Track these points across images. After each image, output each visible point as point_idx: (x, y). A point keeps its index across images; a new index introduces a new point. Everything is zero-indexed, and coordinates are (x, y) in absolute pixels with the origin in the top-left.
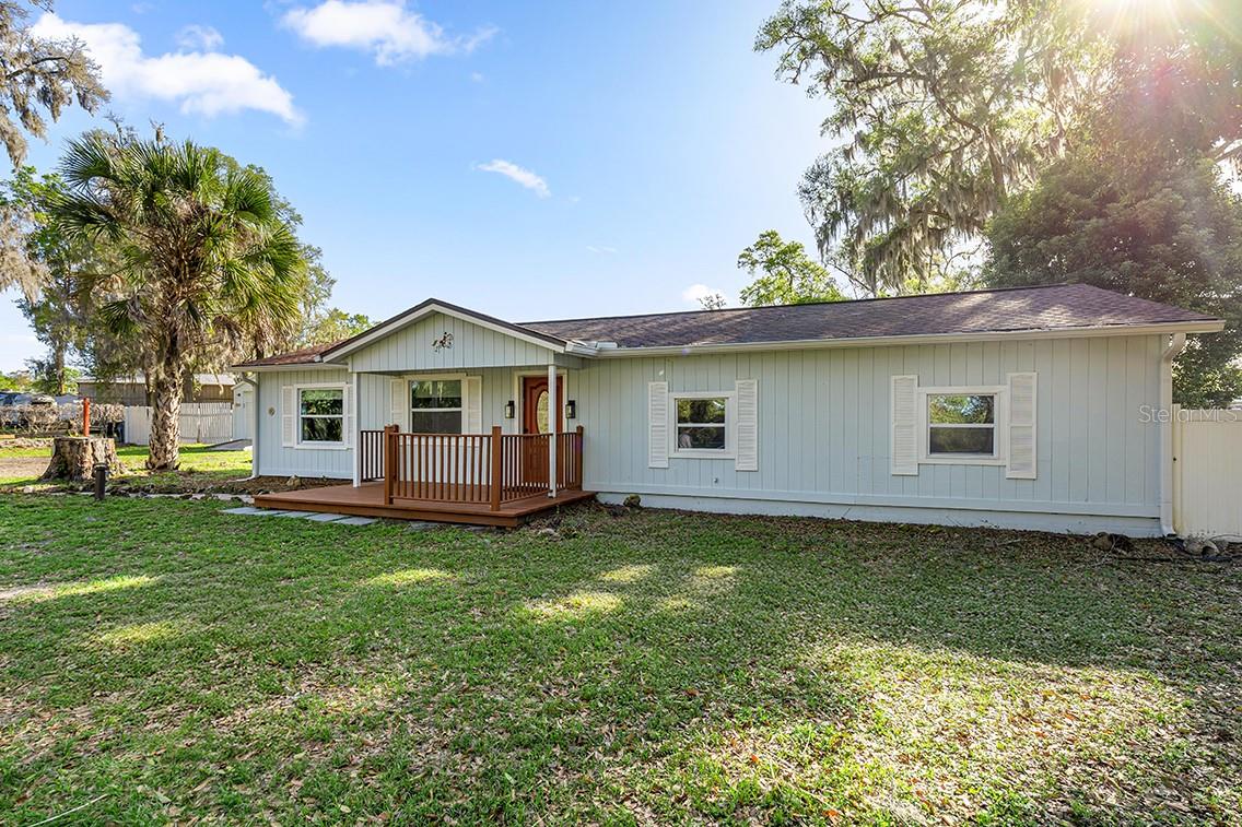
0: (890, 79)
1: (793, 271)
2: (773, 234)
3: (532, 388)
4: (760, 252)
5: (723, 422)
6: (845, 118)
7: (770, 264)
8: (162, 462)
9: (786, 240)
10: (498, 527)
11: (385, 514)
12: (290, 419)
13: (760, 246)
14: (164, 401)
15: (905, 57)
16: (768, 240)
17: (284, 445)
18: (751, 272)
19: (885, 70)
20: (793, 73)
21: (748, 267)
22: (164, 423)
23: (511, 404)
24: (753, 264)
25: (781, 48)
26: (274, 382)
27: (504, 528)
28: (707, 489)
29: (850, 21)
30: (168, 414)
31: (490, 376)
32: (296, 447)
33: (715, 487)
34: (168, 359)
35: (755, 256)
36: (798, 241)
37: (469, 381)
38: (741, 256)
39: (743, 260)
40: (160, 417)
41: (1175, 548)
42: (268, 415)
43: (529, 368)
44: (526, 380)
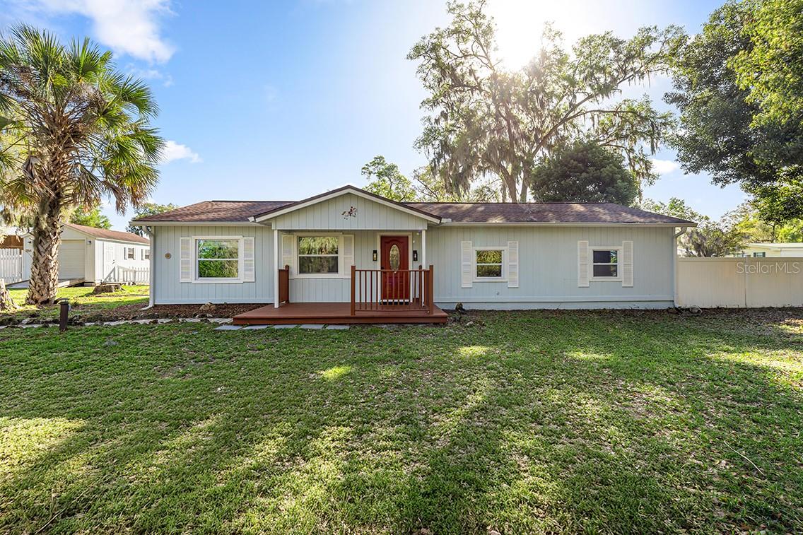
0: (466, 89)
1: (392, 180)
2: (381, 158)
3: (386, 242)
4: (374, 167)
5: (501, 262)
6: (435, 102)
7: (380, 175)
8: (45, 298)
9: (389, 162)
10: (434, 324)
11: (352, 321)
12: (188, 263)
13: (374, 164)
14: (45, 246)
15: (476, 79)
16: (379, 160)
17: (182, 280)
18: (368, 178)
19: (465, 83)
20: (424, 75)
21: (366, 175)
22: (47, 265)
23: (375, 252)
24: (370, 173)
25: (421, 60)
26: (171, 234)
27: (438, 323)
28: (493, 298)
29: (450, 55)
30: (50, 258)
31: (359, 236)
32: (194, 282)
33: (497, 296)
34: (51, 212)
35: (371, 169)
36: (395, 164)
37: (345, 238)
38: (364, 168)
39: (364, 170)
40: (42, 260)
41: (679, 311)
42: (166, 259)
43: (387, 231)
44: (383, 238)
